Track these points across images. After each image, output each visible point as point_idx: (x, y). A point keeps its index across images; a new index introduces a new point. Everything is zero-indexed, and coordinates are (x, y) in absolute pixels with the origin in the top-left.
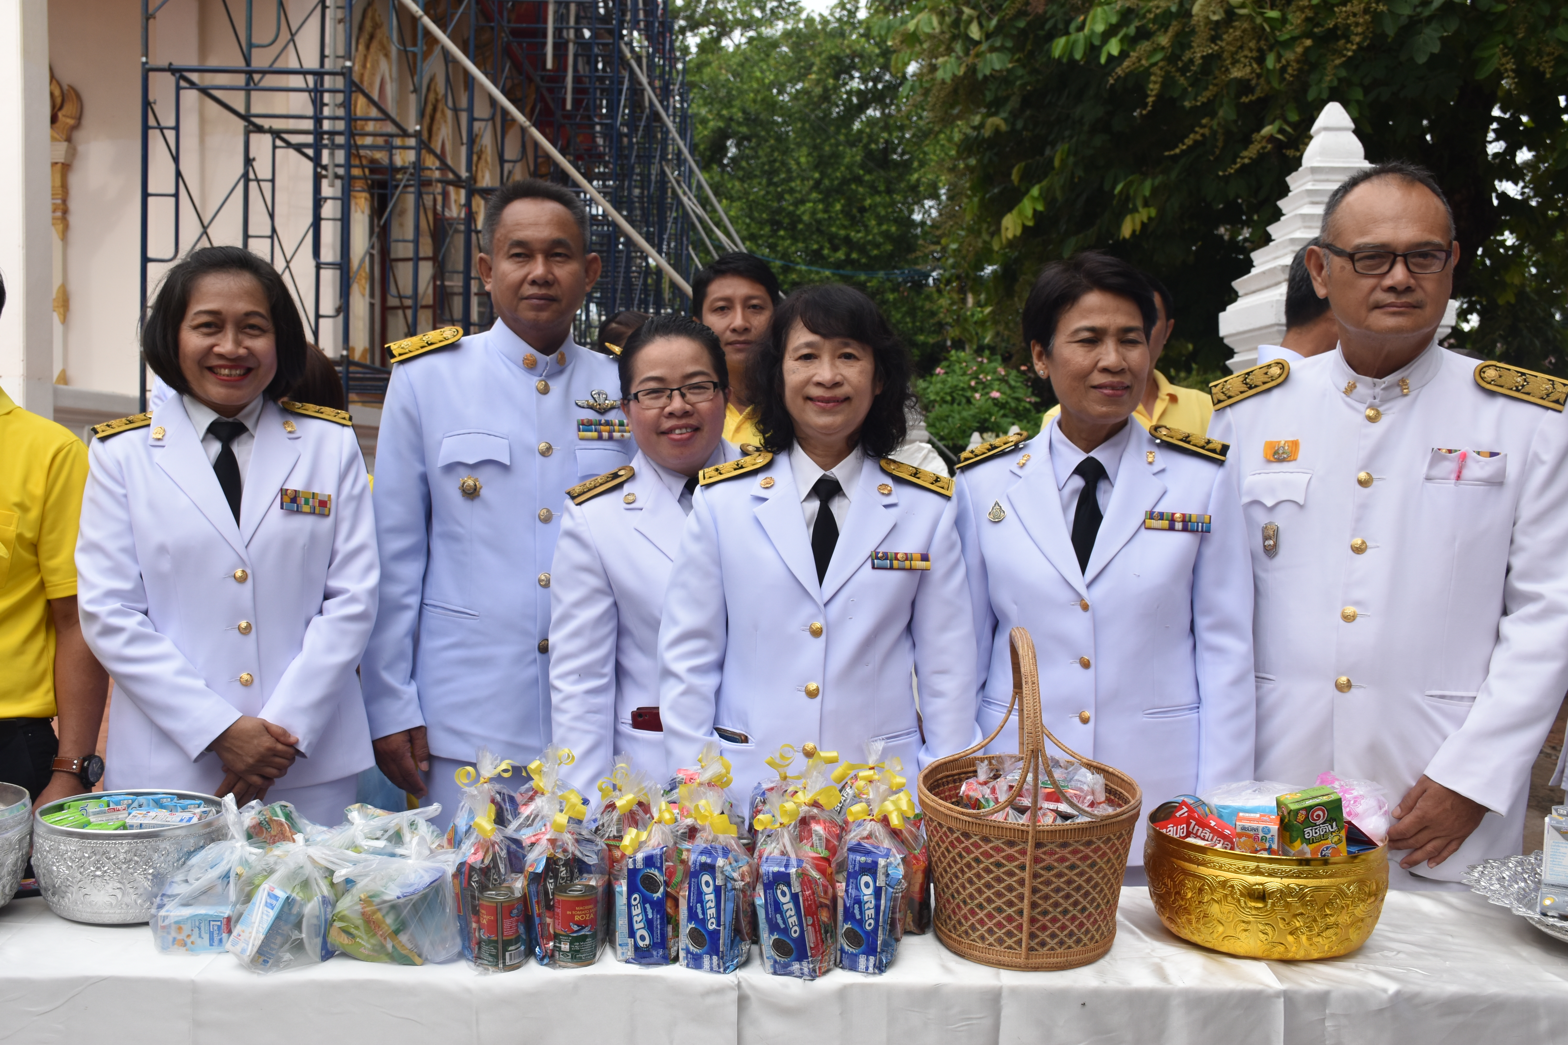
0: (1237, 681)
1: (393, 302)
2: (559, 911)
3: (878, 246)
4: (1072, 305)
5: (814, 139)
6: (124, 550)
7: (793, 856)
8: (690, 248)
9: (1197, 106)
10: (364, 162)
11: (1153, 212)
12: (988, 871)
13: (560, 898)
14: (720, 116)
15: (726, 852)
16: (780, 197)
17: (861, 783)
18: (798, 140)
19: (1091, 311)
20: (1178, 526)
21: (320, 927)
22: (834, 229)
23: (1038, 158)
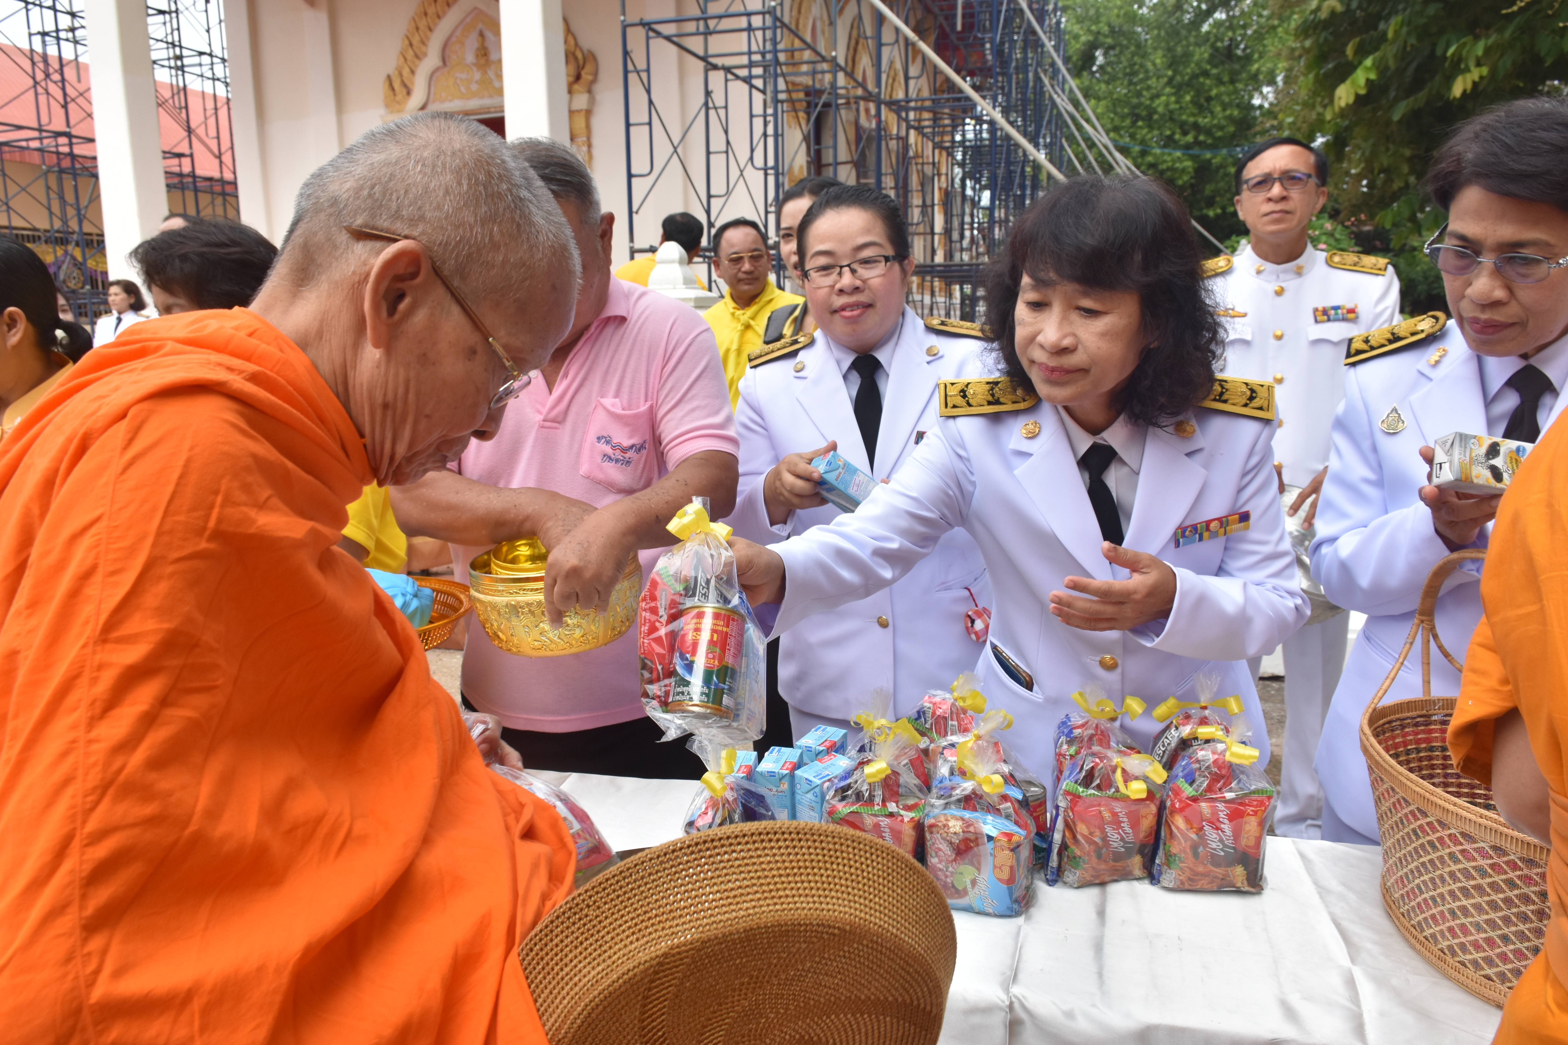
3: (1221, 128)
5: (1168, 43)
8: (1064, 141)
11: (1485, 71)
14: (1089, 31)
16: (1139, 94)
18: (1155, 45)
22: (1184, 117)
23: (1372, 32)
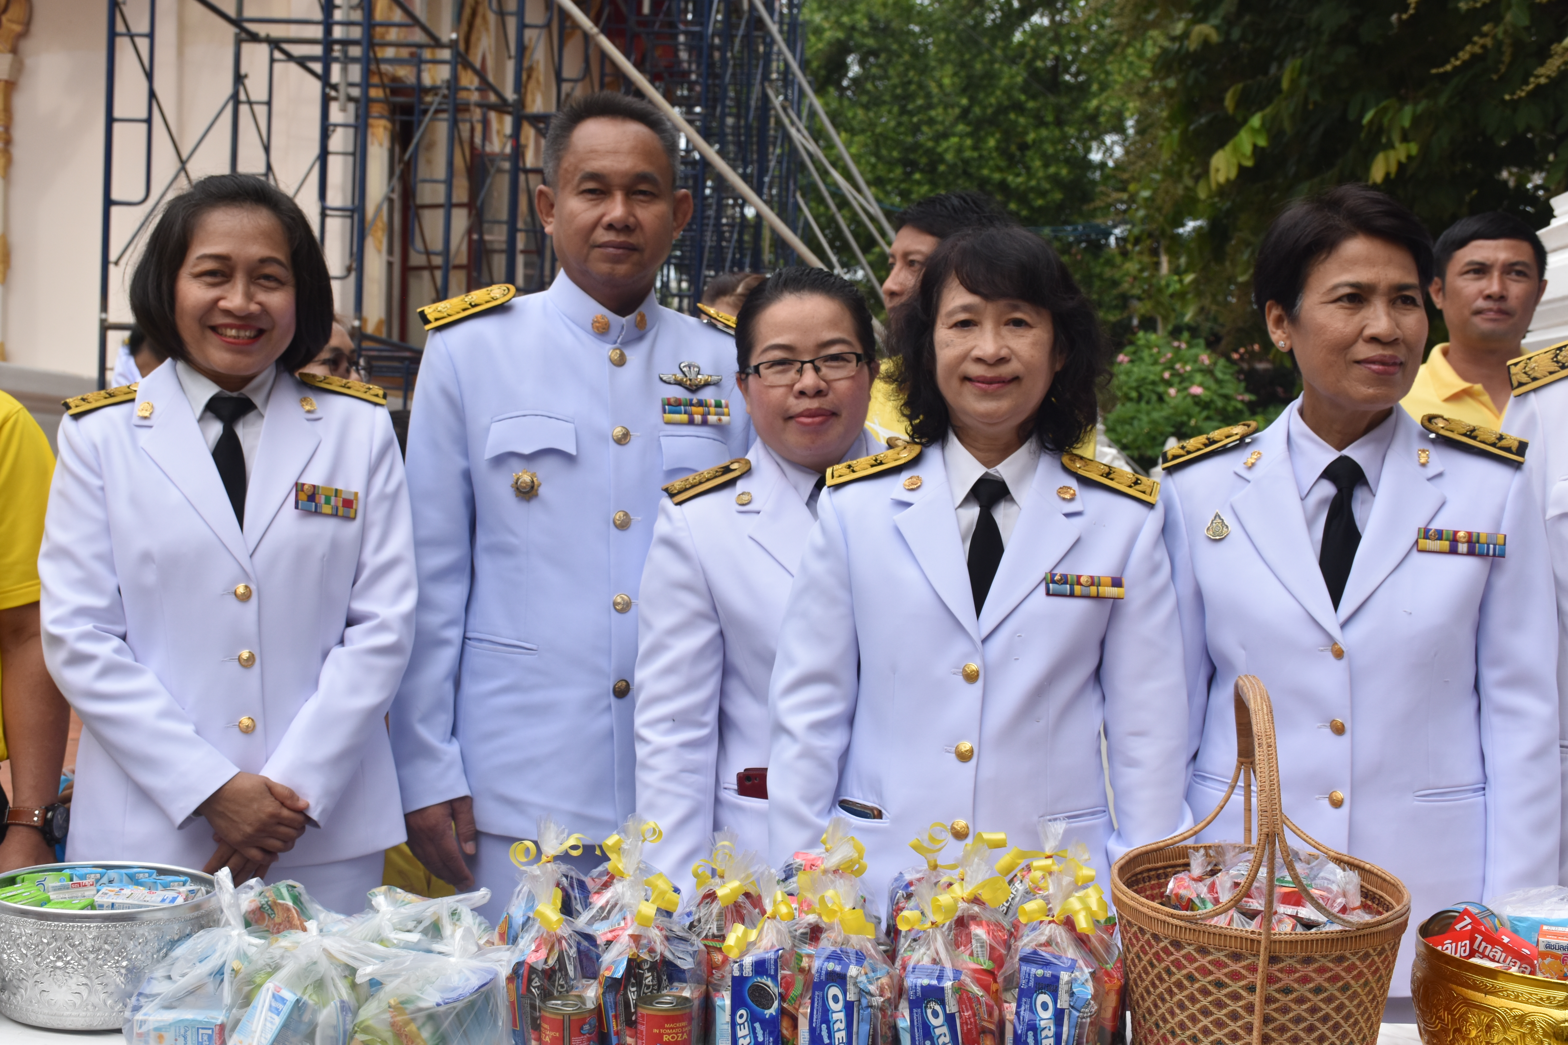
0: (1538, 754)
1: (417, 259)
2: (643, 1028)
3: (1043, 194)
4: (1329, 253)
5: (961, 54)
6: (99, 557)
7: (948, 966)
8: (798, 194)
9: (1475, 9)
10: (386, 81)
11: (1414, 149)
12: (1205, 992)
13: (645, 1012)
14: (838, 24)
15: (860, 958)
16: (916, 129)
17: (1037, 874)
18: (941, 55)
19: (1354, 262)
20: (1463, 548)
21: (337, 1040)
22: (985, 172)
23: (1260, 78)
